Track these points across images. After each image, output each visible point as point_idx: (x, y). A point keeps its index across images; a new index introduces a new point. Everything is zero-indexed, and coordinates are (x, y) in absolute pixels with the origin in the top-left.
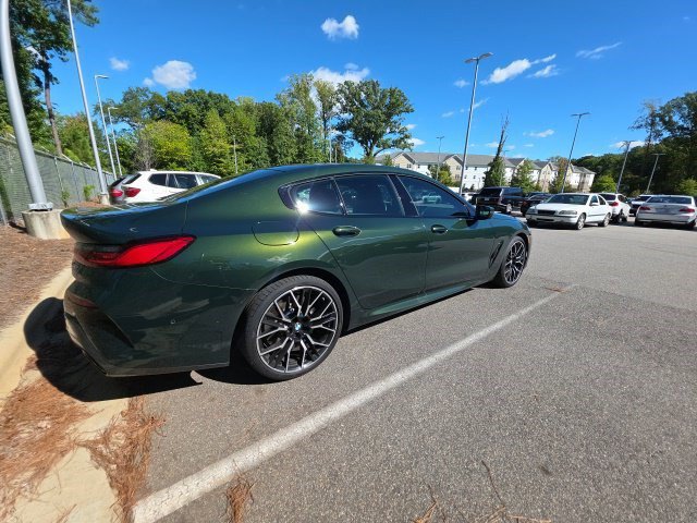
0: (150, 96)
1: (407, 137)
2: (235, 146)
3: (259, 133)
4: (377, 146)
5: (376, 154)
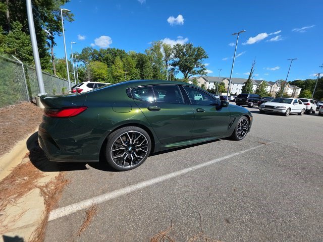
0: (93, 51)
1: (204, 69)
2: (126, 72)
3: (137, 67)
4: (190, 73)
5: (189, 77)
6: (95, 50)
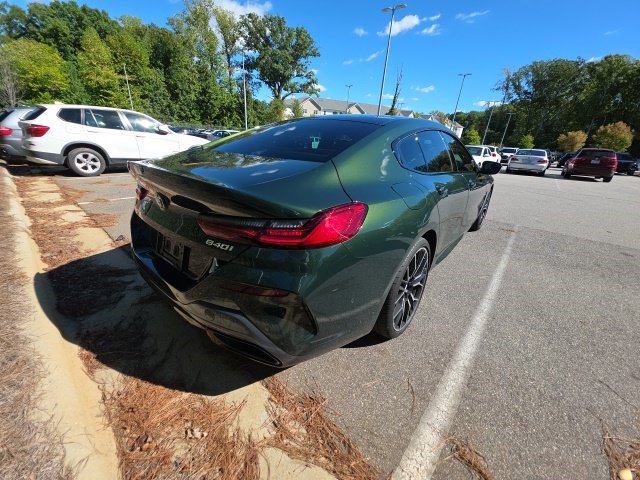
0: (8, 10)
1: (313, 82)
2: (127, 77)
3: (153, 65)
4: (285, 89)
5: (284, 98)
6: (14, 9)
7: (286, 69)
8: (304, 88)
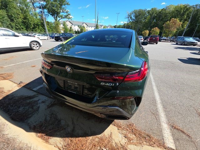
1: (69, 15)
4: (59, 17)
5: (59, 21)
7: (58, 9)
8: (66, 17)
